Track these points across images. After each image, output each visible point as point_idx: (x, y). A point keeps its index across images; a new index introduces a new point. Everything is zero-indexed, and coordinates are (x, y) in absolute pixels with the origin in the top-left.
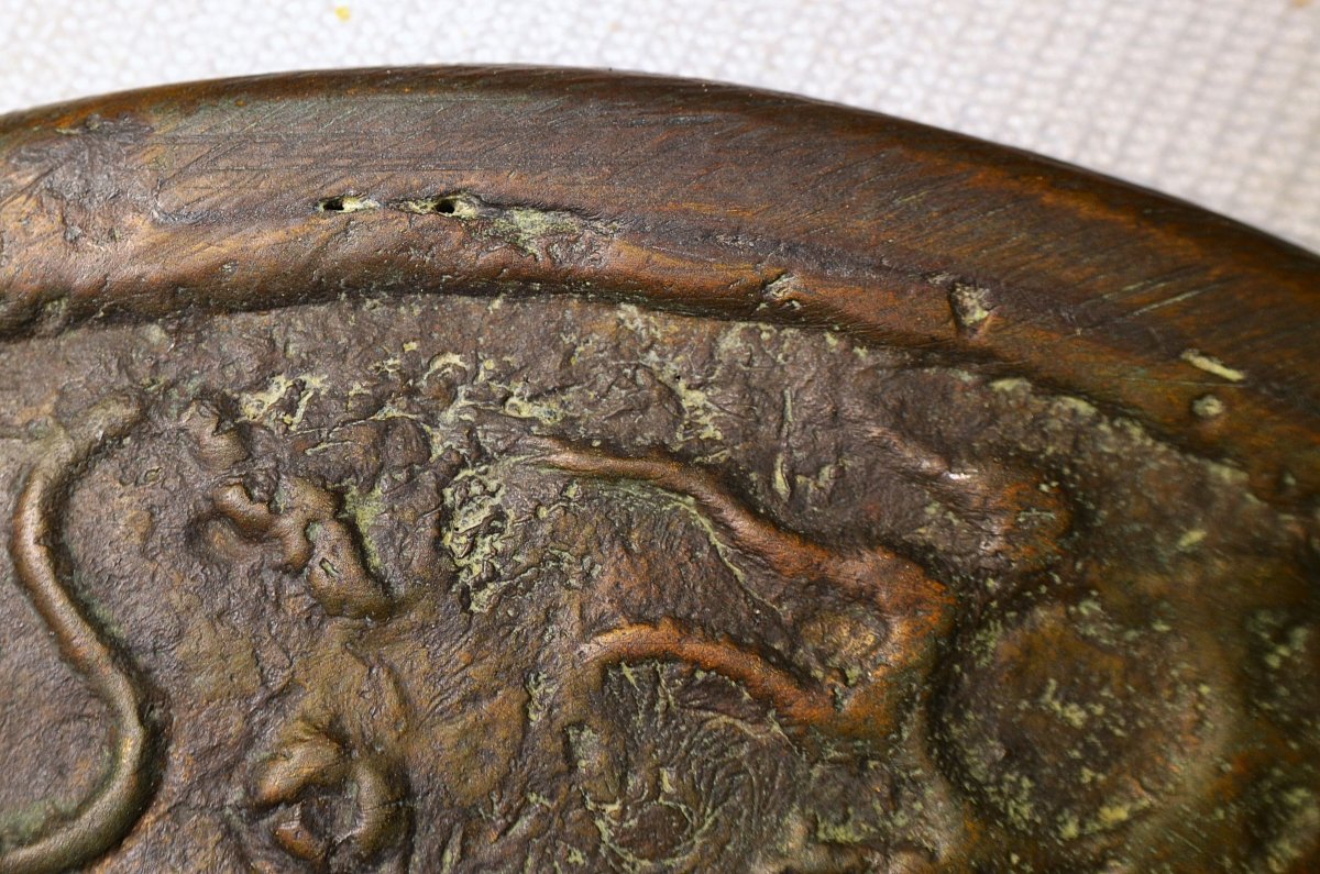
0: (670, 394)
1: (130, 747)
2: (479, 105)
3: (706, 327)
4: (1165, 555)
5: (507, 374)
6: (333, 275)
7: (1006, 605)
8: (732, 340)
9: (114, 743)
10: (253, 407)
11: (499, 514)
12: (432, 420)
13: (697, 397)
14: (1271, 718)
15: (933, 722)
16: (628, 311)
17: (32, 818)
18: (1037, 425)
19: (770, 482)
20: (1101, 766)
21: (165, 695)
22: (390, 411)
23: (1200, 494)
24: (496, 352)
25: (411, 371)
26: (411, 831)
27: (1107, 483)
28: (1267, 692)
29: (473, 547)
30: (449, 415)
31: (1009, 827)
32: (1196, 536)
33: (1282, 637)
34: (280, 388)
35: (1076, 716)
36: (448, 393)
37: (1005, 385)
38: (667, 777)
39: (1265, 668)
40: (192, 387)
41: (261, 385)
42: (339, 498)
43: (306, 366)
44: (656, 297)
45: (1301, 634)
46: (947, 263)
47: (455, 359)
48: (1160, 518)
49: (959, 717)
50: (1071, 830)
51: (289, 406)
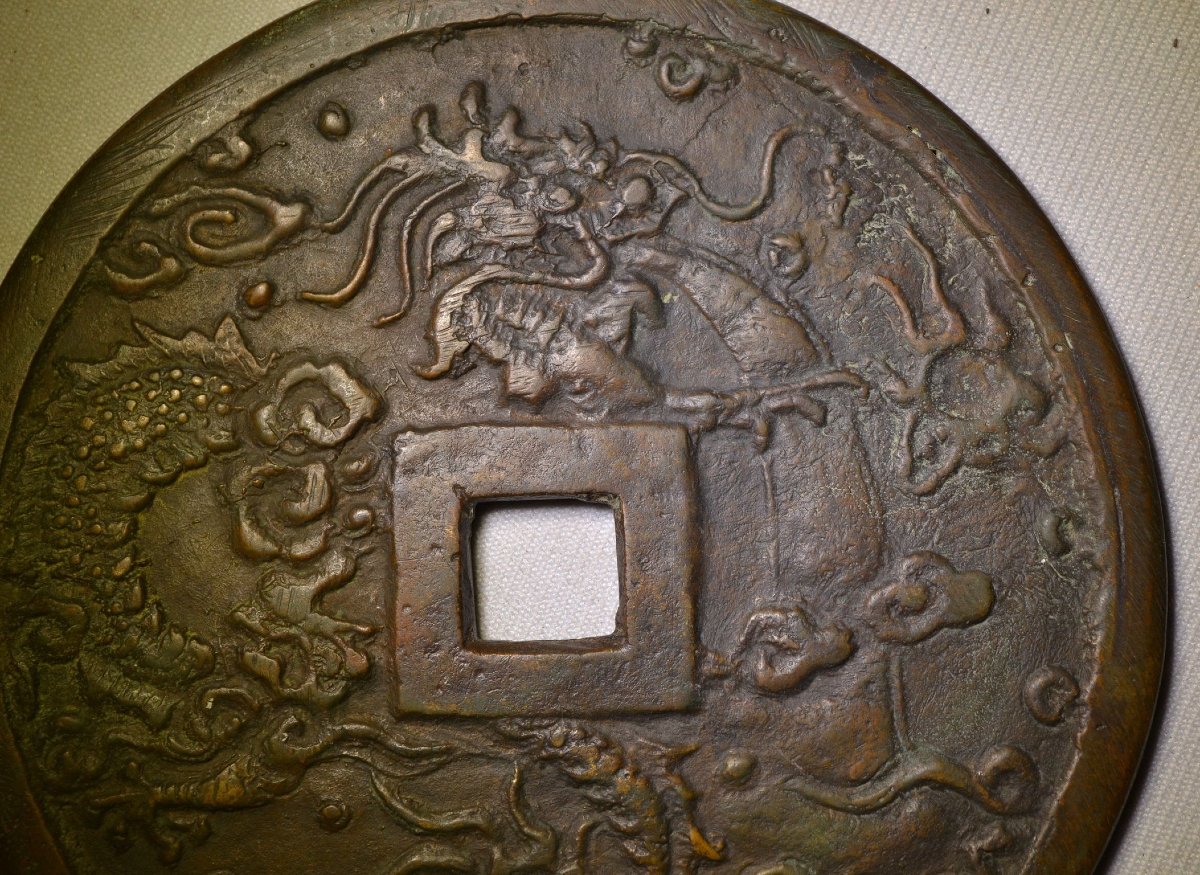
0: (945, 239)
1: (756, 203)
2: (964, 136)
3: (967, 233)
4: (1018, 371)
5: (914, 201)
6: (897, 144)
7: (974, 351)
8: (971, 240)
9: (753, 199)
10: (851, 156)
11: (882, 230)
12: (887, 196)
13: (951, 246)
14: (1007, 424)
15: (934, 360)
16: (954, 212)
17: (721, 199)
18: (1019, 320)
19: (949, 278)
20: (961, 402)
21: (773, 199)
22: (880, 186)
23: (1040, 365)
24: (915, 194)
25: (893, 181)
26: (799, 278)
27: (1022, 345)
28: (1012, 418)
29: (870, 231)
30: (892, 199)
31: (929, 396)
32: (1029, 373)
33: (1026, 410)
34: (860, 158)
35: (966, 387)
36: (898, 193)
37: (1021, 305)
38: (866, 318)
39: (1016, 413)
40: (841, 139)
41: (857, 153)
42: (851, 193)
43: (871, 158)
44: (962, 215)
45: (1031, 412)
46: (1033, 266)
47: (905, 188)
48: (1026, 363)
49: (941, 364)
50: (942, 408)
51: (859, 163)
